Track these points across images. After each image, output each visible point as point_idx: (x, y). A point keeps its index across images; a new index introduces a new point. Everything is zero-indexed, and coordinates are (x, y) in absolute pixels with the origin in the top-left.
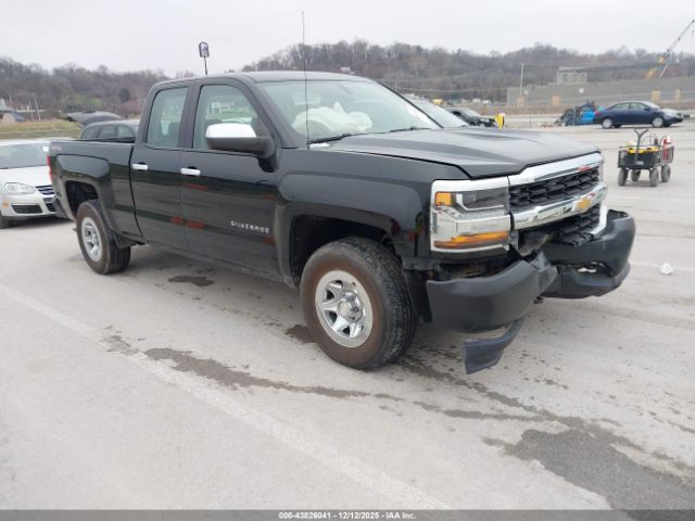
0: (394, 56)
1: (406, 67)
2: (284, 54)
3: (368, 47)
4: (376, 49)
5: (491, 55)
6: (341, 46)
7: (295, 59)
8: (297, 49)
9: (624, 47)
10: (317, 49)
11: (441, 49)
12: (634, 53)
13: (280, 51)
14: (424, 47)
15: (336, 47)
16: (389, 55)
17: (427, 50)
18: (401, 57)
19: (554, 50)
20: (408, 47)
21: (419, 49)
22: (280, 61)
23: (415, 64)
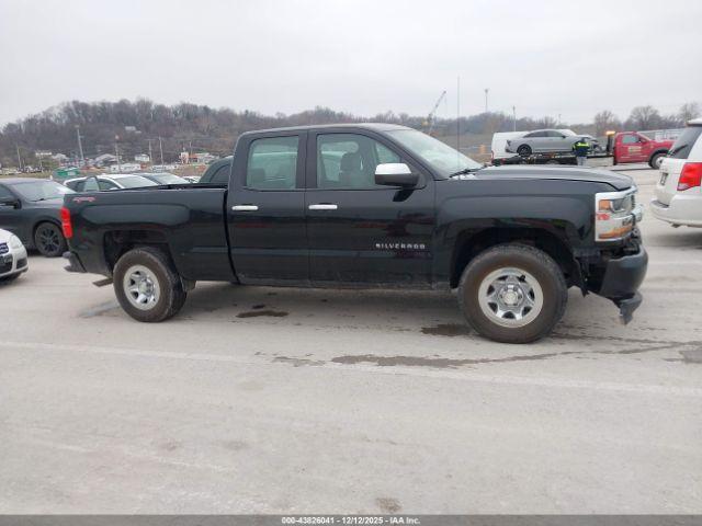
0: (180, 117)
1: (196, 128)
2: (57, 112)
3: (153, 107)
4: (161, 109)
5: (276, 117)
6: (123, 105)
7: (69, 117)
8: (71, 106)
9: (390, 112)
10: (94, 108)
11: (228, 110)
12: (399, 117)
13: (52, 109)
14: (211, 107)
15: (117, 105)
16: (176, 115)
17: (215, 111)
18: (188, 117)
19: (333, 113)
20: (195, 107)
21: (206, 109)
22: (52, 119)
23: (204, 125)
